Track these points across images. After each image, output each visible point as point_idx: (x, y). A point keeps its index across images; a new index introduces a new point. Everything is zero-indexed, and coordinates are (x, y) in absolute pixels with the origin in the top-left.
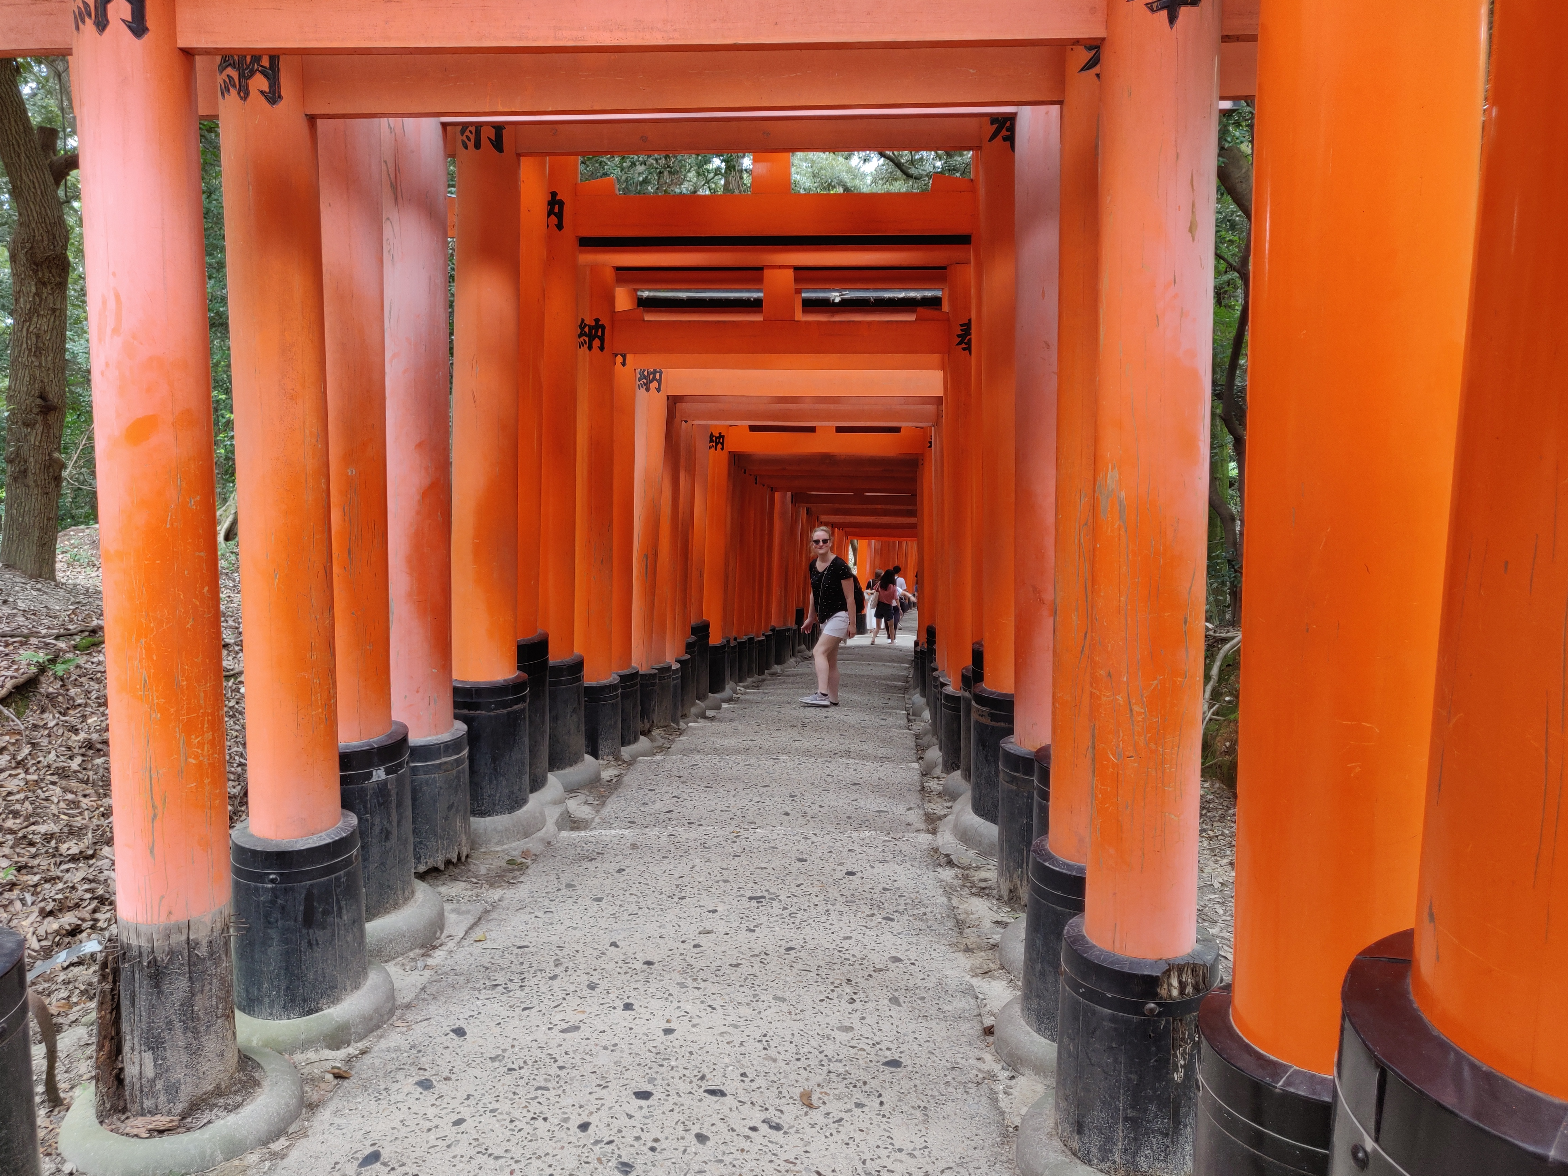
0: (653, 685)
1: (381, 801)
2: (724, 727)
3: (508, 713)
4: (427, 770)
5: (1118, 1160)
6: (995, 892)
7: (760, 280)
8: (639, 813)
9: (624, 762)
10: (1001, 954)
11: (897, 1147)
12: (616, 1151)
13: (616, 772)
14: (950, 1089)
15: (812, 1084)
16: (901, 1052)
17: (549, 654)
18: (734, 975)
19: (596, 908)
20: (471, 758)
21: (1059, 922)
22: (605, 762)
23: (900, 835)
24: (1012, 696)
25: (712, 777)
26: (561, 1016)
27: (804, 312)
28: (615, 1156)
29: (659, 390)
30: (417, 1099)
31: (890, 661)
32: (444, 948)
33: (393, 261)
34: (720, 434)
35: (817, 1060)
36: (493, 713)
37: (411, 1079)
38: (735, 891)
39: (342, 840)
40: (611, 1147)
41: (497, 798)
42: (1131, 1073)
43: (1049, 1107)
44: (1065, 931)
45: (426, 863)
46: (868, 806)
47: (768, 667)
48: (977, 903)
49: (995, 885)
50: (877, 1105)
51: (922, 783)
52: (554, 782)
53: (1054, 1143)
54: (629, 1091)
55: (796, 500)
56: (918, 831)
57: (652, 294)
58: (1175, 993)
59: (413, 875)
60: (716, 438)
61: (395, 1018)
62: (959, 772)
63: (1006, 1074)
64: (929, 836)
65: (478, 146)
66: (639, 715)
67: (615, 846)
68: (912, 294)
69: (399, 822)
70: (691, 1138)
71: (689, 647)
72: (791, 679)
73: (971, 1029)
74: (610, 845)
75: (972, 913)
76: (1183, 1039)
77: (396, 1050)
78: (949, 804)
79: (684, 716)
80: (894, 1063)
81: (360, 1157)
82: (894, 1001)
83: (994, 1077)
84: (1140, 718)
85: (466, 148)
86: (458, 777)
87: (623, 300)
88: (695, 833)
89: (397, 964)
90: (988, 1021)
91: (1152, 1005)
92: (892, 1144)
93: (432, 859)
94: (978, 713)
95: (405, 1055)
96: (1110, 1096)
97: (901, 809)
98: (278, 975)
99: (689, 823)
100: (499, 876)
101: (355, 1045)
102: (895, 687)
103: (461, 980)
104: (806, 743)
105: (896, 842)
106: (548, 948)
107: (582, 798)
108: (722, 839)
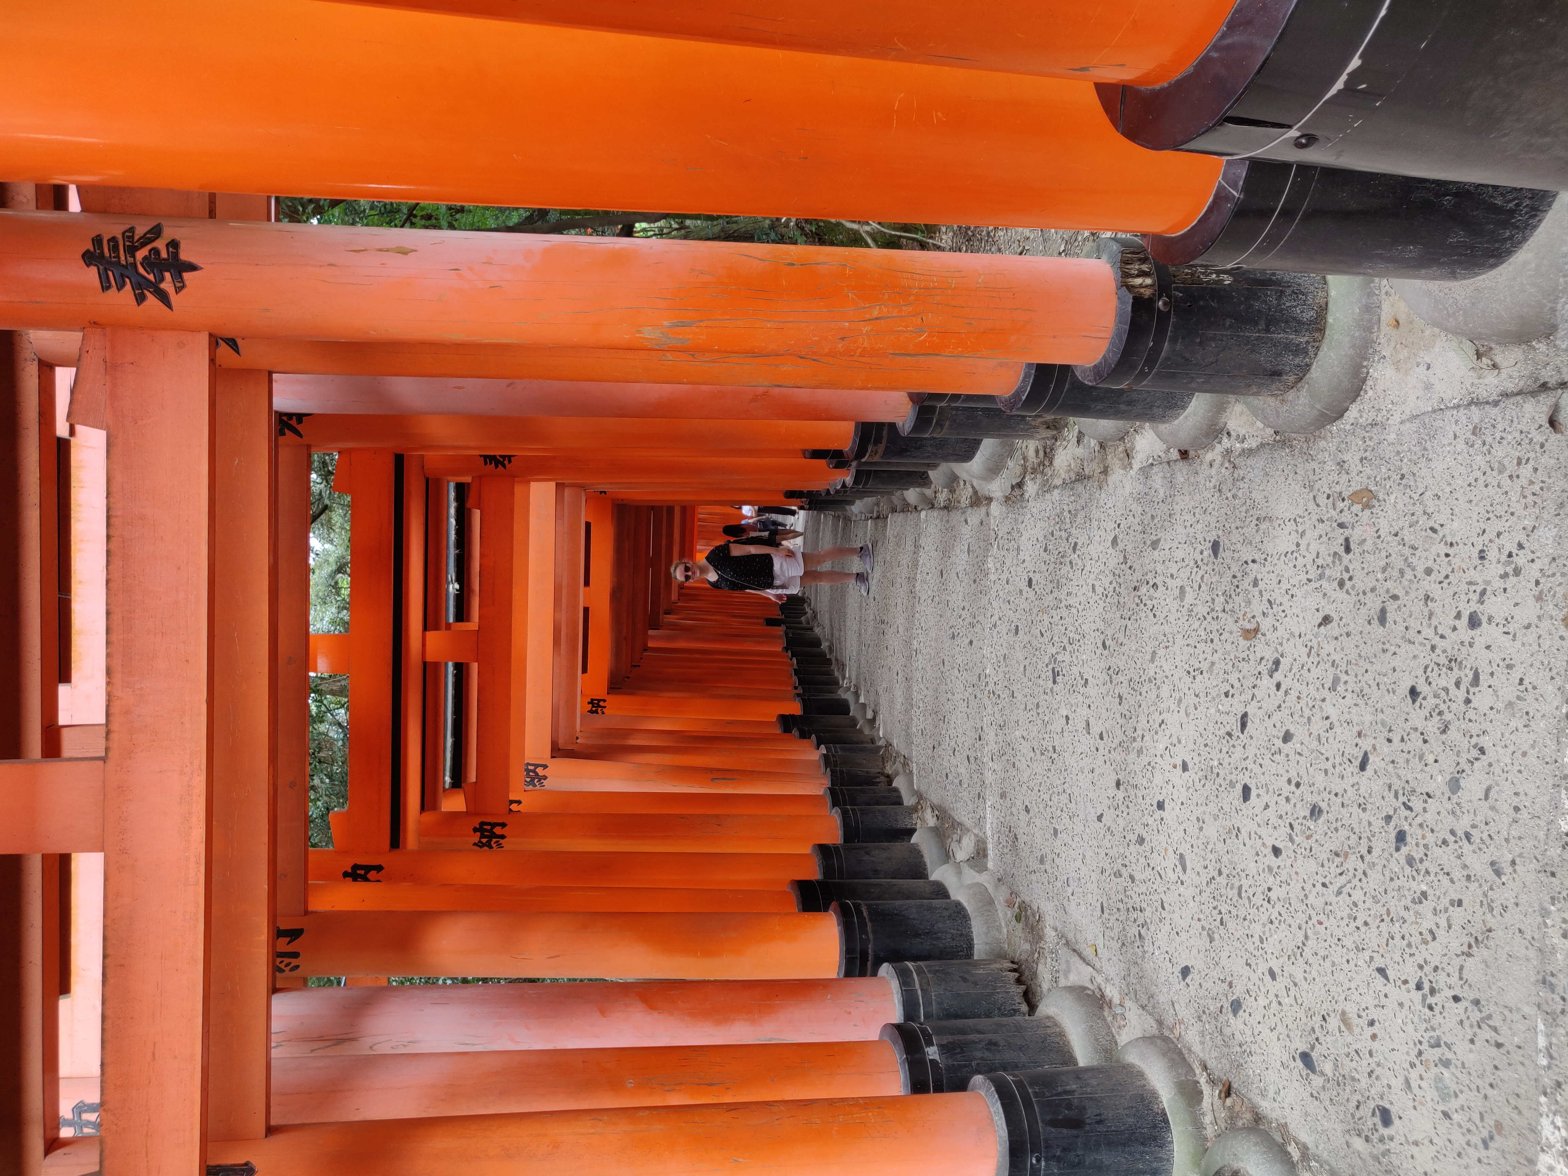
0: (842, 772)
1: (959, 1050)
2: (883, 701)
3: (871, 920)
4: (928, 1003)
5: (1306, 339)
6: (1048, 442)
7: (436, 665)
8: (970, 789)
9: (918, 803)
10: (1110, 440)
11: (1295, 548)
12: (1300, 821)
13: (929, 811)
14: (1240, 494)
15: (1235, 628)
16: (1205, 541)
17: (812, 879)
18: (1130, 700)
19: (1064, 835)
20: (915, 958)
21: (1079, 386)
22: (919, 822)
23: (992, 533)
24: (857, 424)
25: (934, 716)
26: (1170, 872)
27: (468, 620)
28: (1305, 822)
29: (545, 767)
30: (1250, 1015)
31: (818, 533)
32: (1103, 987)
33: (415, 1042)
34: (589, 703)
35: (1212, 622)
36: (871, 937)
37: (1231, 1021)
38: (1046, 697)
39: (998, 1091)
40: (1295, 825)
41: (955, 932)
42: (1224, 325)
43: (1256, 402)
44: (1090, 384)
45: (1019, 1003)
46: (964, 562)
47: (823, 655)
48: (1059, 460)
49: (1042, 443)
50: (1255, 566)
51: (941, 508)
52: (938, 873)
53: (1290, 398)
54: (1243, 806)
55: (655, 626)
56: (988, 515)
57: (448, 773)
58: (1148, 281)
59: (1031, 1018)
60: (593, 707)
61: (1171, 1036)
62: (930, 473)
63: (1225, 440)
64: (994, 505)
65: (295, 955)
66: (872, 787)
67: (1003, 814)
68: (452, 511)
69: (979, 1032)
70: (1287, 748)
71: (804, 735)
72: (836, 633)
73: (1182, 471)
74: (1002, 819)
75: (1070, 466)
76: (1192, 274)
77: (1203, 1036)
78: (962, 483)
79: (873, 741)
80: (1215, 547)
81: (1305, 1072)
82: (1155, 544)
83: (1228, 452)
84: (885, 310)
85: (297, 967)
86: (935, 972)
87: (454, 803)
88: (990, 735)
89: (1119, 1034)
90: (1175, 454)
91: (1160, 303)
92: (1292, 553)
93: (1016, 998)
94: (874, 456)
95: (1207, 1026)
96: (1246, 345)
97: (966, 530)
98: (1130, 1154)
99: (980, 740)
100: (1033, 931)
101: (1198, 1076)
102: (844, 529)
103: (1134, 970)
104: (901, 620)
105: (999, 537)
106: (1103, 884)
107: (954, 846)
108: (996, 709)
